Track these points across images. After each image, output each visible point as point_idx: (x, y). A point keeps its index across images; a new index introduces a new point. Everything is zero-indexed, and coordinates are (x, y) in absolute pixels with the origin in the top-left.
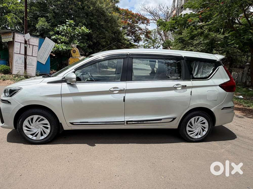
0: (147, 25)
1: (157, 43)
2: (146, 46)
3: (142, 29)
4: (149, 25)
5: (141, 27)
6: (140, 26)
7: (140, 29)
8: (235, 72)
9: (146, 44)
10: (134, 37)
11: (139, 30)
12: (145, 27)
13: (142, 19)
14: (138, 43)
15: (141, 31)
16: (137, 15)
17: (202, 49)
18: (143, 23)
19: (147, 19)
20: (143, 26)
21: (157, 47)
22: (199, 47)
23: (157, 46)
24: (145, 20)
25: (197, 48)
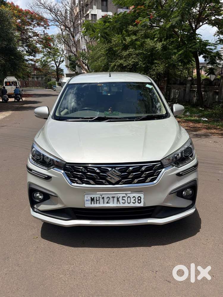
0: (45, 28)
1: (59, 56)
2: (44, 60)
3: (38, 35)
4: (49, 29)
5: (36, 31)
6: (34, 29)
7: (36, 35)
8: (175, 90)
9: (43, 58)
10: (26, 48)
11: (34, 36)
12: (42, 32)
13: (35, 18)
14: (34, 56)
15: (38, 38)
16: (27, 12)
17: (133, 62)
18: (39, 25)
19: (44, 18)
20: (39, 30)
21: (60, 62)
22: (130, 59)
23: (59, 60)
24: (41, 21)
25: (128, 61)
